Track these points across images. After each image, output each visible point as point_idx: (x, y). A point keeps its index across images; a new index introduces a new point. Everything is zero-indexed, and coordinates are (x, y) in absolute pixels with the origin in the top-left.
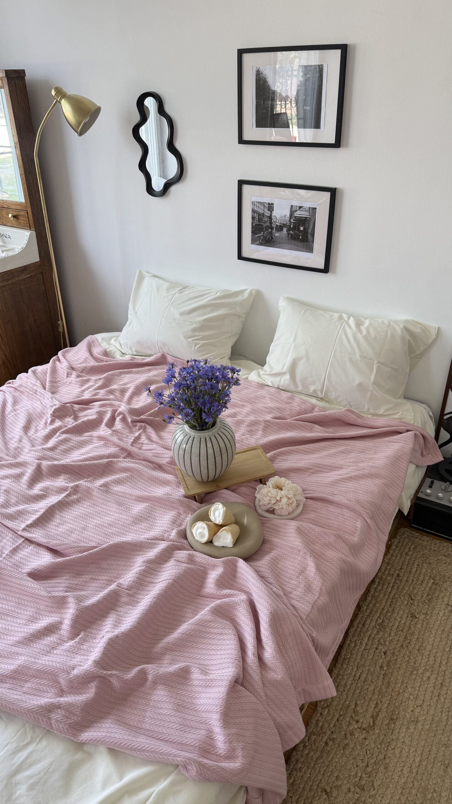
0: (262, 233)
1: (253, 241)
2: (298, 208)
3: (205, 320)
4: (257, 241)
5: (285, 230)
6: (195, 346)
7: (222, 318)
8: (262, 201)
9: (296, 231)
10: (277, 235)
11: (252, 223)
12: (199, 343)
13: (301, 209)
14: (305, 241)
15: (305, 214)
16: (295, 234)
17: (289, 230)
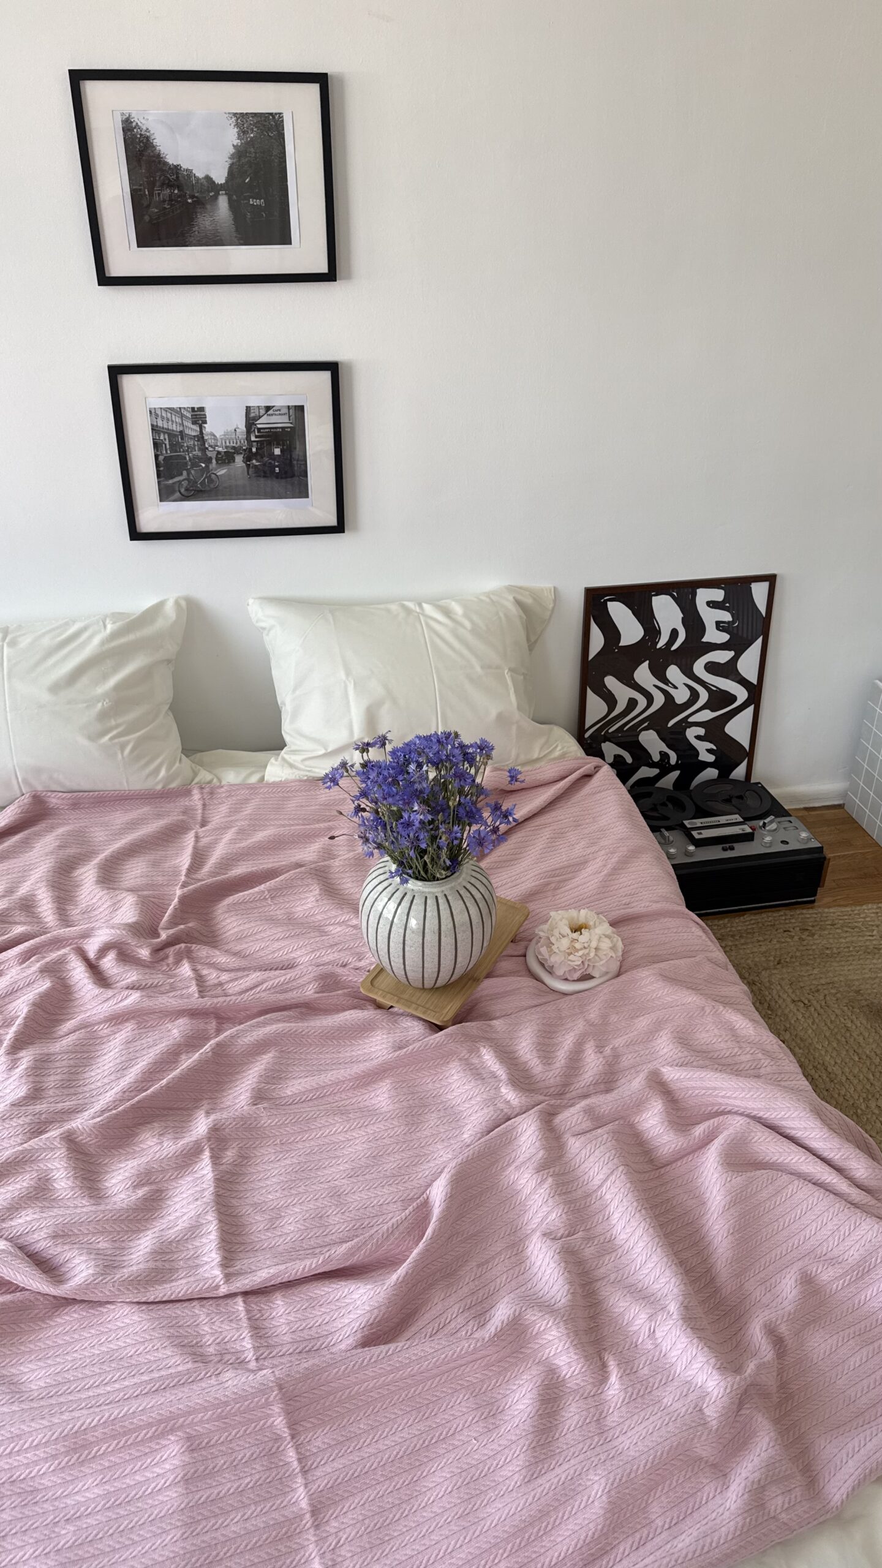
0: (185, 473)
1: (165, 494)
2: (262, 412)
3: (118, 688)
4: (173, 492)
5: (239, 459)
6: (122, 750)
7: (145, 675)
8: (175, 406)
9: (266, 459)
10: (222, 472)
11: (156, 457)
12: (128, 742)
13: (271, 412)
14: (286, 478)
15: (279, 421)
16: (264, 465)
17: (248, 457)
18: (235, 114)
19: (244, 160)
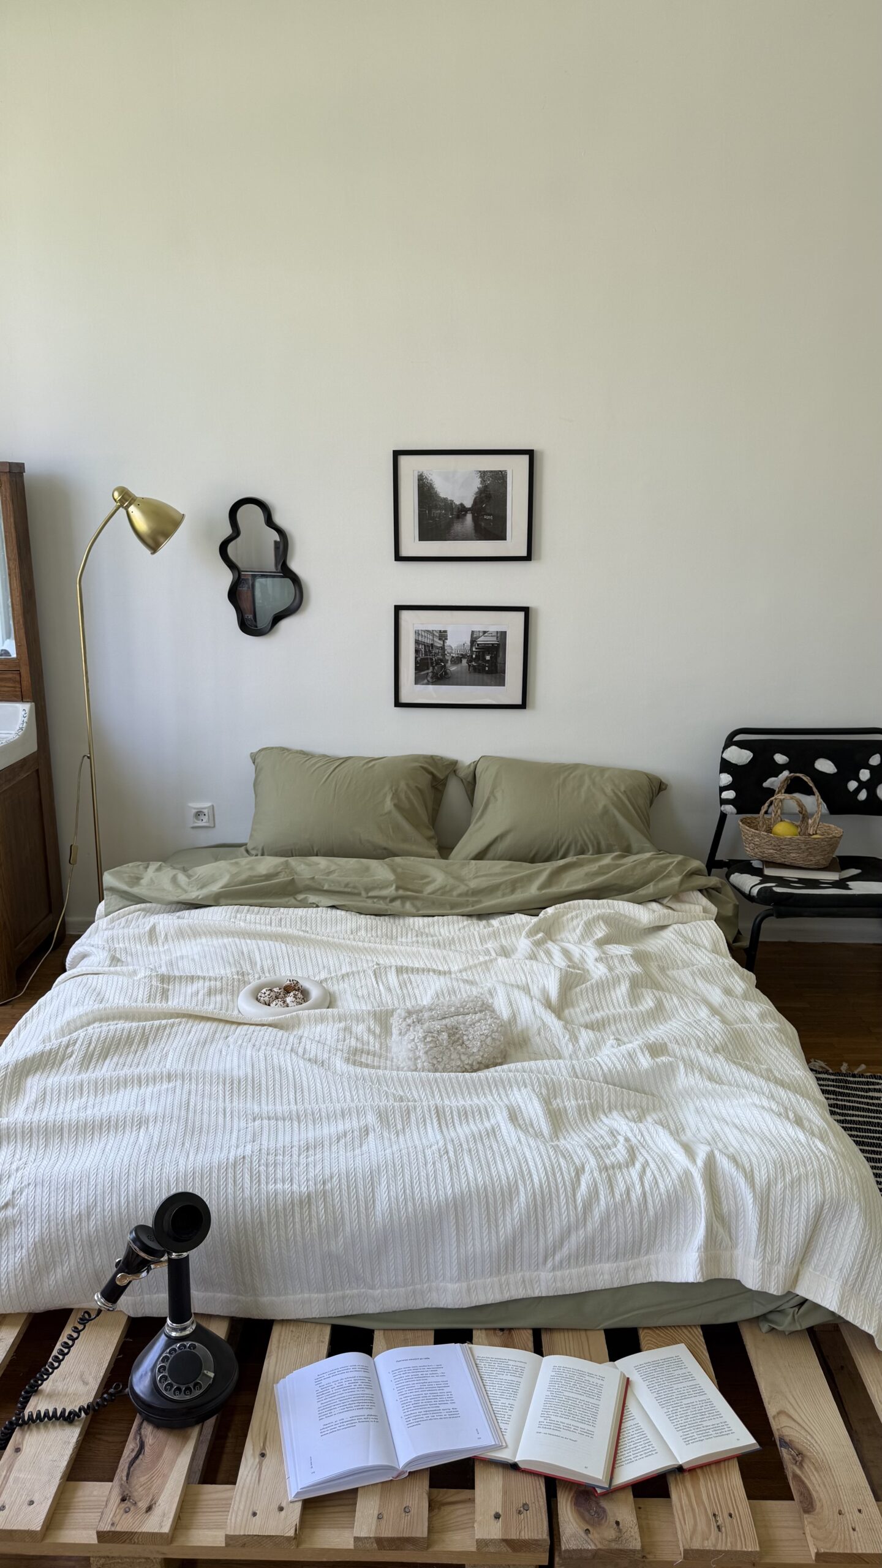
0: (431, 668)
1: (417, 681)
2: (481, 634)
5: (464, 661)
8: (429, 629)
9: (480, 662)
10: (453, 668)
11: (416, 658)
13: (486, 634)
14: (492, 673)
15: (492, 640)
16: (479, 665)
17: (470, 661)
18: (480, 472)
19: (483, 495)
